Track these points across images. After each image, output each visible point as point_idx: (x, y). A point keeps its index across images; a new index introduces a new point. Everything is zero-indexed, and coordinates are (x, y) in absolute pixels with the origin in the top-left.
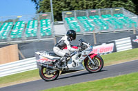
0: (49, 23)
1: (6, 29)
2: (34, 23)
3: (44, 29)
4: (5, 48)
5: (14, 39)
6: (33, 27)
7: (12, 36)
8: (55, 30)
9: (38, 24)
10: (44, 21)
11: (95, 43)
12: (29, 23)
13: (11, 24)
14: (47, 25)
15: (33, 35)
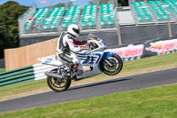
0: (111, 8)
1: (55, 16)
2: (91, 9)
3: (105, 16)
6: (91, 13)
7: (64, 25)
8: (119, 18)
9: (98, 9)
10: (105, 6)
11: (171, 36)
12: (85, 9)
13: (63, 9)
14: (108, 12)
15: (90, 24)
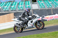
0: (30, 3)
1: (8, 5)
2: (22, 3)
3: (27, 6)
4: (8, 15)
5: (12, 11)
6: (22, 5)
7: (11, 9)
8: (33, 7)
9: (24, 3)
10: (27, 2)
11: (52, 14)
12: (20, 3)
13: (11, 3)
14: (28, 4)
15: (21, 9)
